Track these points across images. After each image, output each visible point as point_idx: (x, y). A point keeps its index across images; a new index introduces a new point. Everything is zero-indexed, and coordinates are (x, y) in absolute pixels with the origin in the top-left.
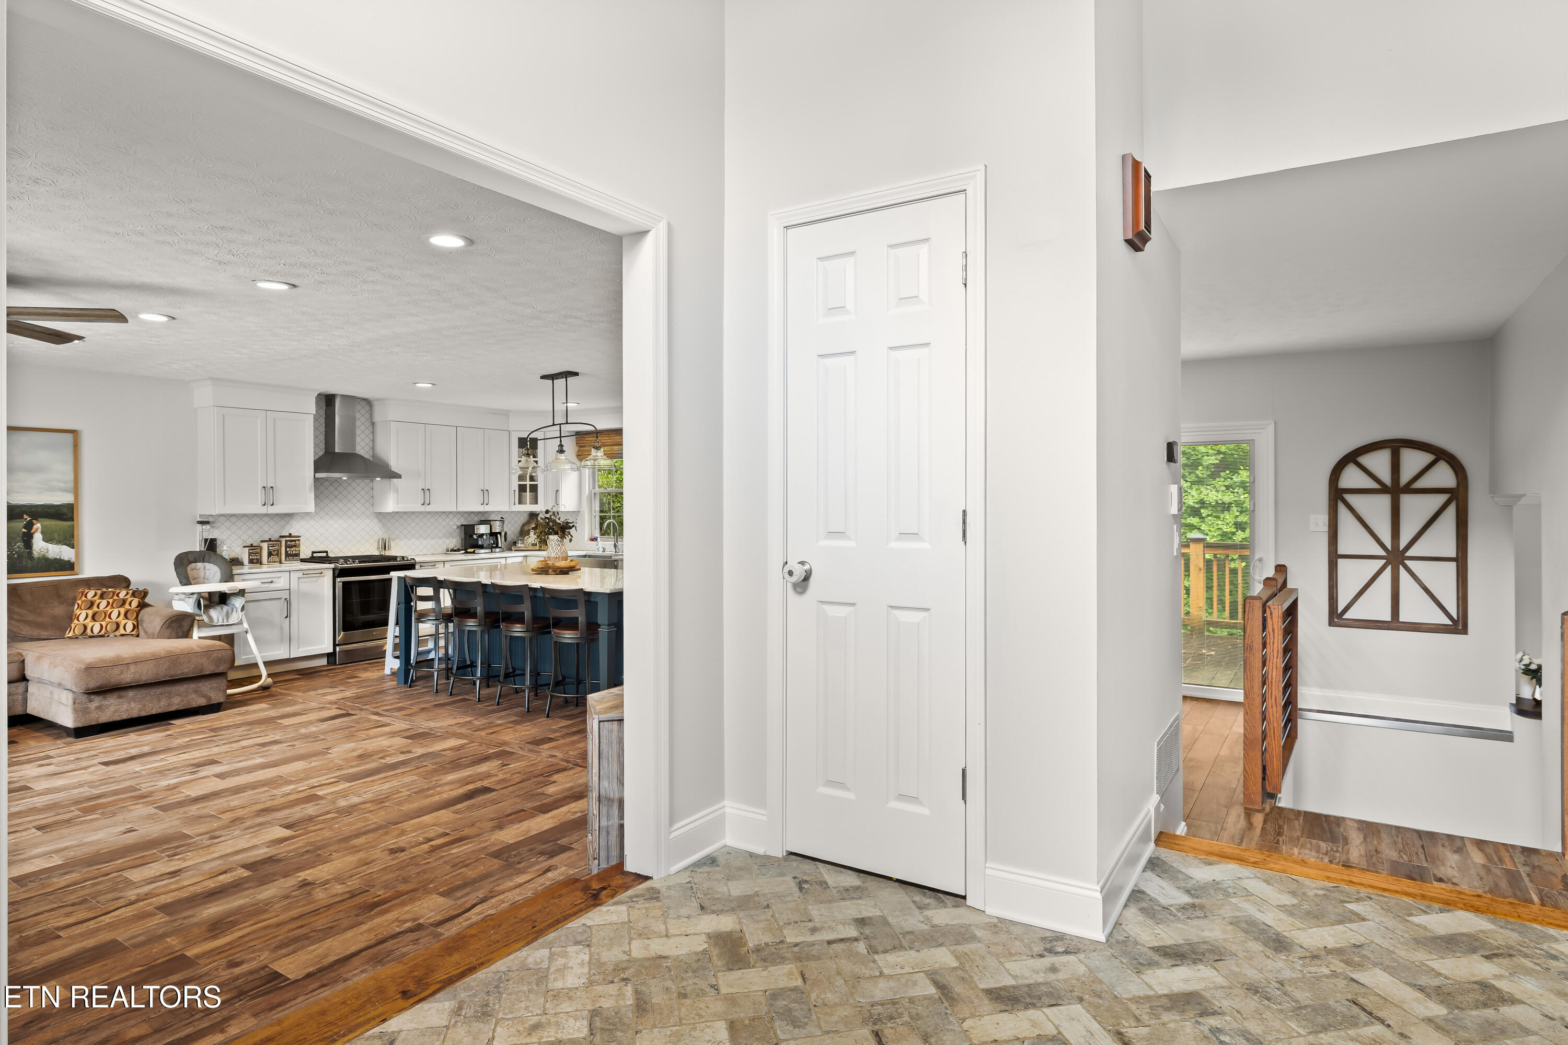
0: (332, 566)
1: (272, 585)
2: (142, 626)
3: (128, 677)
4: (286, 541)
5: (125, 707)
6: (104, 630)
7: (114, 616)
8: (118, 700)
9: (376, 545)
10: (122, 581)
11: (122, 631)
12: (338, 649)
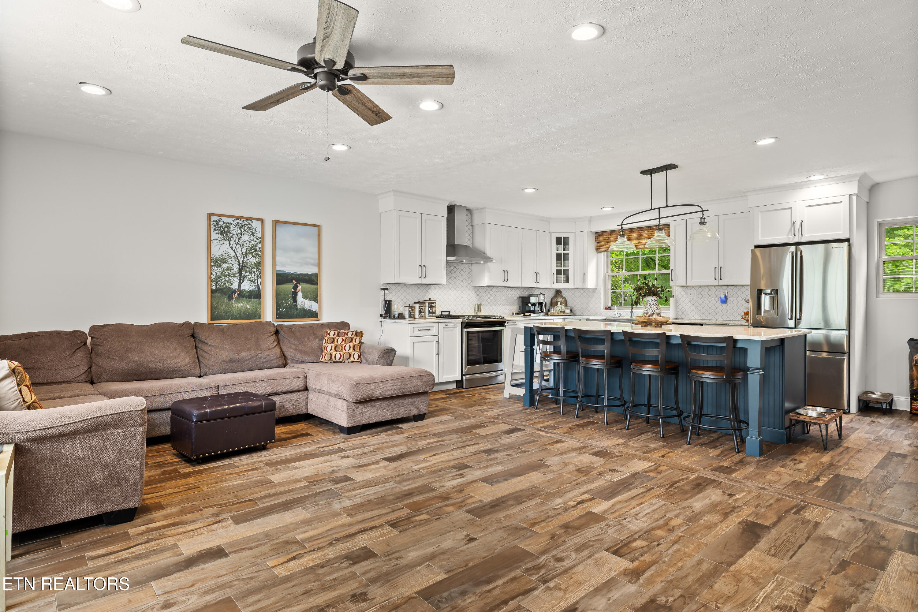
0: (461, 320)
1: (429, 332)
2: (363, 356)
3: (379, 391)
4: (429, 303)
5: (375, 413)
6: (342, 358)
7: (347, 348)
8: (371, 408)
9: (473, 309)
10: (345, 325)
11: (352, 359)
12: (464, 377)
